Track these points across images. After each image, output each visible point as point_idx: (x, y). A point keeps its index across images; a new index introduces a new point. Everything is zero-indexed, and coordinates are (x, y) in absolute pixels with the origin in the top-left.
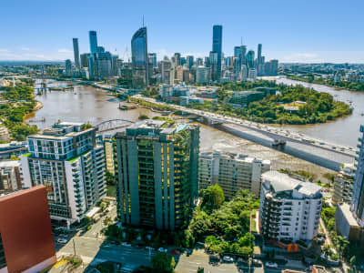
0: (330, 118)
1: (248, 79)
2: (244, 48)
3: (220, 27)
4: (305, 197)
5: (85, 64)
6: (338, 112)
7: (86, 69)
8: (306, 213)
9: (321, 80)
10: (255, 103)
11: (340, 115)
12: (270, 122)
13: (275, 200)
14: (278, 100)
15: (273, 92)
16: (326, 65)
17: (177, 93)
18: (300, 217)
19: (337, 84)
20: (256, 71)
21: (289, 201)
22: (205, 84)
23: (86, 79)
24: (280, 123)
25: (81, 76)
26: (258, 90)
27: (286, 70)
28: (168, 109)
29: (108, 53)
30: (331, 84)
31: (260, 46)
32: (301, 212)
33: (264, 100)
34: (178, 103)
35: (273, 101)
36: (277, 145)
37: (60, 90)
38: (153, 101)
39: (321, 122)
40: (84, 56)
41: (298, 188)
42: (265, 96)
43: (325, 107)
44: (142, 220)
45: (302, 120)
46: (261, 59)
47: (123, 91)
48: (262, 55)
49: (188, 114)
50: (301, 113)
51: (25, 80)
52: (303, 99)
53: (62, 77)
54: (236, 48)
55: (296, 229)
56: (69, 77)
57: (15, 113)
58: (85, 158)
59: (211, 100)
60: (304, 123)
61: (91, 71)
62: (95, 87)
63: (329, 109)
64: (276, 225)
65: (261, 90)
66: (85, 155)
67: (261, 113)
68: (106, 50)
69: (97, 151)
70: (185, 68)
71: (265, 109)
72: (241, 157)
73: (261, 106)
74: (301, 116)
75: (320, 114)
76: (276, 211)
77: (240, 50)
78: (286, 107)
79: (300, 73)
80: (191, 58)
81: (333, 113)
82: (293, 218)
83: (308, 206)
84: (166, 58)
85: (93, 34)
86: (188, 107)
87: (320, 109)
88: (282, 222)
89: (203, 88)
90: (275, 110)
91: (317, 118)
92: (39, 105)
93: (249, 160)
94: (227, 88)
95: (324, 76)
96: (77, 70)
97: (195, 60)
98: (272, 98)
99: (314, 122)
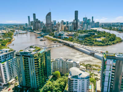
0: (114, 44)
1: (87, 29)
2: (86, 18)
3: (77, 11)
4: (82, 78)
5: (32, 25)
6: (117, 41)
7: (32, 26)
8: (83, 84)
9: (114, 29)
10: (86, 38)
11: (117, 42)
12: (91, 45)
13: (71, 79)
14: (95, 37)
15: (94, 34)
16: (117, 23)
17: (60, 35)
18: (81, 85)
19: (120, 30)
20: (90, 26)
21: (76, 79)
22: (71, 31)
23: (32, 30)
24: (95, 45)
25: (30, 29)
26: (88, 33)
27: (102, 25)
28: (56, 40)
29: (39, 21)
30: (117, 30)
31: (93, 17)
32: (81, 84)
33: (90, 37)
34: (60, 38)
35: (93, 37)
36: (91, 54)
37: (22, 34)
38: (52, 37)
39: (110, 45)
40: (32, 22)
41: (80, 75)
42: (91, 36)
43: (112, 39)
44: (26, 85)
45: (103, 44)
46: (93, 22)
47: (43, 34)
48: (93, 20)
49: (63, 42)
50: (103, 42)
51: (12, 30)
52: (104, 36)
53: (24, 29)
54: (84, 18)
55: (80, 90)
56: (27, 29)
57: (4, 42)
58: (9, 62)
59: (71, 37)
60: (103, 45)
61: (34, 27)
62: (34, 32)
63: (113, 40)
64: (72, 88)
65: (90, 33)
66: (9, 61)
67: (88, 42)
68: (39, 20)
69: (15, 59)
70: (65, 25)
71: (90, 40)
72: (70, 60)
73: (88, 39)
74: (103, 43)
75: (110, 42)
76: (71, 83)
77: (85, 19)
78: (98, 39)
79: (107, 26)
80: (68, 22)
81: (115, 41)
82: (78, 86)
83: (83, 81)
84: (58, 22)
85: (34, 15)
86: (63, 39)
87: (110, 40)
88: (74, 87)
89: (70, 33)
90: (93, 41)
91: (109, 43)
92: (13, 39)
93: (72, 61)
94: (78, 33)
95: (116, 27)
96: (29, 27)
97: (69, 23)
98: (93, 36)
99: (107, 45)
